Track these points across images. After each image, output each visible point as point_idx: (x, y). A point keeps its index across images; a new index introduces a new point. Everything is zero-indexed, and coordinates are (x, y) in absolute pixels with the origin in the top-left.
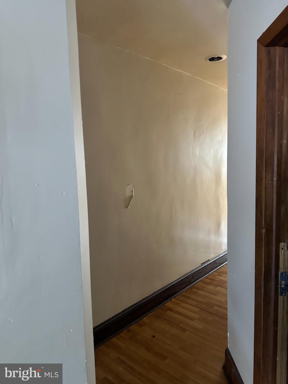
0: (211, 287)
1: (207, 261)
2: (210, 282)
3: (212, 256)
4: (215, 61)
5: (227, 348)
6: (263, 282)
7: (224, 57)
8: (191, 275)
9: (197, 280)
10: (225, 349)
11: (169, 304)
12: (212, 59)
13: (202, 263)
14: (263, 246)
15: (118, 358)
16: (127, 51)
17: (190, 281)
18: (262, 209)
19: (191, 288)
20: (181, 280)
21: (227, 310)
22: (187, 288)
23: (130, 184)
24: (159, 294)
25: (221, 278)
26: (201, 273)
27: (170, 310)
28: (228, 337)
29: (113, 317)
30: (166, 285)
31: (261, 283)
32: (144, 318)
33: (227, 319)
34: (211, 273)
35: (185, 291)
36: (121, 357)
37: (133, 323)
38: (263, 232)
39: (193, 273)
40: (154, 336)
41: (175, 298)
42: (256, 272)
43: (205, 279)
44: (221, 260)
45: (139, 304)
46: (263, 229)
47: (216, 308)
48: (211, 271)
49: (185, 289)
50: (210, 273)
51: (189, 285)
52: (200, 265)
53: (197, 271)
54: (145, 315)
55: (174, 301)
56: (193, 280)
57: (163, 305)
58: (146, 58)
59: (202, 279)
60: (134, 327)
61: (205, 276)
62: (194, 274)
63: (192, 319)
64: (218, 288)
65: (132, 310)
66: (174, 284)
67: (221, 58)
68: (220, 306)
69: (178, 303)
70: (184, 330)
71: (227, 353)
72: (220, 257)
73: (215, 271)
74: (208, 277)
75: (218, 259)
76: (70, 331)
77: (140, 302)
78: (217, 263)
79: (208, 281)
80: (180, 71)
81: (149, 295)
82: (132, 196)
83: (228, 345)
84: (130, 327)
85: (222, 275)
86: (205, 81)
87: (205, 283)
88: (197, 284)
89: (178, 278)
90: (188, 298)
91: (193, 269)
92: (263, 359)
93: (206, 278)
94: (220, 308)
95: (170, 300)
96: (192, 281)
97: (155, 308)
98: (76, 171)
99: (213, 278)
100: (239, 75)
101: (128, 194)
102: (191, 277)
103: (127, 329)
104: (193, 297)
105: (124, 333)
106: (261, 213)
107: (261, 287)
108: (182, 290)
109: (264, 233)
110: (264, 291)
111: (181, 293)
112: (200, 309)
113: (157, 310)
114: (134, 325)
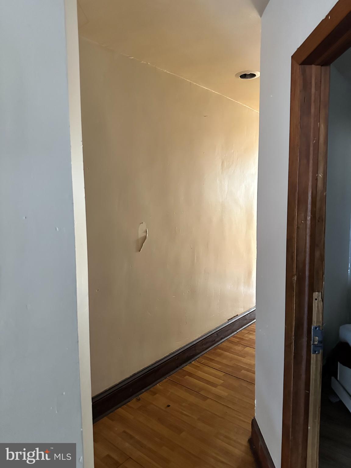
0: (239, 348)
1: (234, 317)
2: (238, 341)
3: (241, 310)
4: (248, 78)
5: (254, 418)
6: (294, 337)
7: (258, 74)
8: (215, 333)
9: (222, 339)
10: (251, 420)
11: (188, 368)
12: (244, 76)
13: (229, 319)
14: (294, 296)
15: (124, 432)
16: (142, 62)
17: (214, 340)
18: (293, 253)
19: (215, 349)
20: (203, 339)
21: (255, 374)
22: (210, 348)
23: (144, 223)
24: (176, 356)
25: (251, 336)
26: (228, 330)
27: (190, 375)
28: (256, 405)
29: (120, 383)
30: (184, 345)
31: (291, 340)
32: (157, 384)
33: (255, 384)
34: (240, 331)
35: (207, 353)
36: (128, 431)
37: (144, 391)
38: (294, 279)
39: (218, 331)
40: (169, 406)
41: (195, 360)
42: (286, 326)
43: (232, 338)
44: (252, 316)
45: (151, 367)
46: (294, 276)
47: (243, 371)
48: (239, 329)
49: (208, 350)
50: (238, 331)
51: (213, 345)
52: (226, 321)
53: (222, 328)
54: (159, 381)
55: (195, 364)
56: (218, 339)
57: (181, 369)
58: (165, 71)
59: (228, 338)
60: (145, 395)
61: (233, 334)
62: (219, 333)
63: (214, 385)
64: (247, 349)
65: (143, 375)
66: (195, 344)
67: (254, 75)
68: (248, 370)
69: (199, 367)
70: (205, 398)
71: (254, 423)
72: (250, 312)
73: (245, 328)
74: (235, 335)
75: (249, 315)
76: (62, 394)
77: (152, 365)
78: (246, 319)
79: (236, 340)
80: (206, 88)
81: (164, 357)
82: (145, 238)
83: (255, 414)
84: (140, 396)
85: (252, 334)
86: (236, 101)
87: (232, 342)
88: (222, 343)
89: (200, 336)
90: (211, 360)
91: (217, 326)
92: (292, 427)
93: (233, 336)
94: (248, 373)
95: (189, 363)
96: (216, 340)
97: (171, 373)
98: (73, 204)
99: (241, 337)
100: (271, 96)
101: (141, 234)
102: (216, 335)
103: (136, 398)
104: (218, 359)
105: (133, 403)
106: (292, 258)
107: (291, 343)
108: (204, 351)
109: (295, 282)
110: (294, 348)
111: (203, 355)
112: (224, 373)
113: (173, 375)
114: (145, 393)
